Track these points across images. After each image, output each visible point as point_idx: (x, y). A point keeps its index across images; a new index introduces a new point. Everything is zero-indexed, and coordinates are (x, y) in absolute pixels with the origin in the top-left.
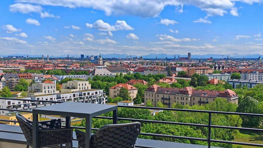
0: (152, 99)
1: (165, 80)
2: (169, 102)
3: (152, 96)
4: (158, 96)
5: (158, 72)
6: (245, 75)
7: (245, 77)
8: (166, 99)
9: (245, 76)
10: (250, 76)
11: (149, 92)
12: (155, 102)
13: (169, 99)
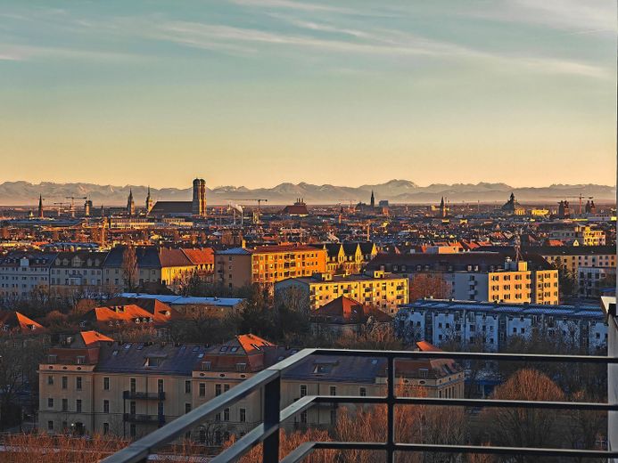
0: (79, 401)
1: (122, 309)
2: (161, 409)
3: (79, 386)
4: (107, 387)
5: (71, 271)
6: (473, 278)
7: (472, 287)
8: (145, 398)
9: (472, 283)
10: (491, 283)
11: (61, 368)
12: (94, 414)
13: (162, 396)
